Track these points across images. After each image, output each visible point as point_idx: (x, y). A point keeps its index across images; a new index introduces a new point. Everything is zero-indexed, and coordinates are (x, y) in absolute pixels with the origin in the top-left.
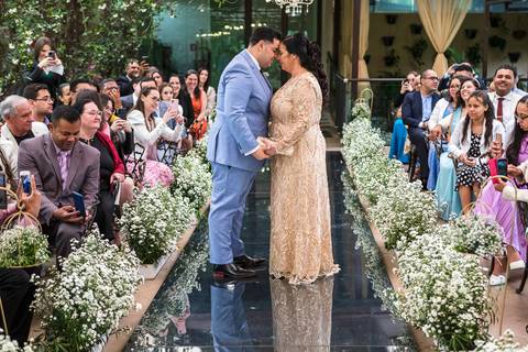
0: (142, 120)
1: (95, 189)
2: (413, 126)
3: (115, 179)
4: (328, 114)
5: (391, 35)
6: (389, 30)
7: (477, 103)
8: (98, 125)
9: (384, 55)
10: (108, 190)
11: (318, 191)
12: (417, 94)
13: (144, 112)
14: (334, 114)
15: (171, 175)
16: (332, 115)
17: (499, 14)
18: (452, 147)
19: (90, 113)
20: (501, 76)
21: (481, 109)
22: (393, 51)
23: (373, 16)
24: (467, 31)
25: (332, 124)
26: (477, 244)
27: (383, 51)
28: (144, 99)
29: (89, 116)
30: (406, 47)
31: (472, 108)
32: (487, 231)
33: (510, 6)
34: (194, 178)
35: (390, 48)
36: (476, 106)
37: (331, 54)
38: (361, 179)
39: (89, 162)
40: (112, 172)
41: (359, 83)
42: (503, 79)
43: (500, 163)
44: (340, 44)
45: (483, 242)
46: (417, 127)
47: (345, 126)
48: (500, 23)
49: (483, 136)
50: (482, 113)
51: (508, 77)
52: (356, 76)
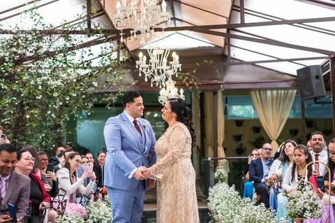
0: (67, 175)
1: (26, 205)
2: (257, 182)
3: (43, 206)
4: (200, 189)
5: (240, 134)
6: (238, 131)
7: (301, 153)
8: (31, 167)
9: (235, 147)
10: (38, 214)
11: (191, 205)
12: (259, 160)
13: (69, 170)
14: (203, 188)
15: (85, 213)
16: (202, 189)
17: (312, 119)
18: (285, 186)
19: (26, 159)
20: (315, 140)
21: (303, 158)
22: (242, 144)
23: (227, 122)
24: (291, 131)
25: (202, 194)
26: (305, 210)
27: (235, 145)
28: (70, 161)
29: (25, 161)
30: (251, 142)
31: (297, 157)
32: (311, 201)
33: (318, 101)
34: (102, 213)
35: (240, 143)
36: (299, 155)
37: (200, 147)
38: (222, 213)
39: (22, 185)
40: (41, 201)
41: (219, 161)
42: (317, 141)
43: (319, 179)
44: (205, 139)
45: (309, 208)
46: (260, 182)
47: (210, 189)
48: (313, 125)
49: (306, 177)
50: (304, 160)
51: (319, 139)
52: (217, 156)
